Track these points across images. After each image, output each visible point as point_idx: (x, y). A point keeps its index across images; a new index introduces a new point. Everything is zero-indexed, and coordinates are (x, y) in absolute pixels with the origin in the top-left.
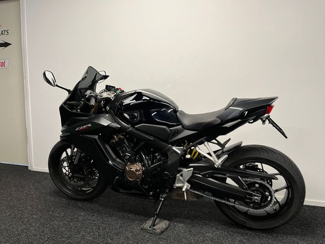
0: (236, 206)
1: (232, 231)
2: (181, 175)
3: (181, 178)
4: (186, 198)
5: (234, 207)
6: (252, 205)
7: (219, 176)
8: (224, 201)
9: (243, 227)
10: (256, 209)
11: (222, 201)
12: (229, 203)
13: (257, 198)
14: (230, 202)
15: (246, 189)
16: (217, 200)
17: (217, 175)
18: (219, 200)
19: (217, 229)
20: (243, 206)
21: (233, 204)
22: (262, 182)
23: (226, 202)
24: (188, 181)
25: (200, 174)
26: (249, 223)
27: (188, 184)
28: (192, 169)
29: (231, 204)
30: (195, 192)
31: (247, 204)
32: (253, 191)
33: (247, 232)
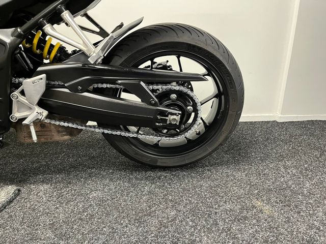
0: (140, 137)
1: (136, 178)
2: (23, 93)
3: (22, 98)
4: (35, 138)
5: (136, 139)
6: (165, 131)
7: (105, 86)
8: (118, 133)
9: (153, 167)
10: (173, 136)
11: (114, 133)
12: (127, 135)
13: (174, 118)
14: (129, 131)
15: (155, 105)
16: (106, 131)
17: (100, 86)
18: (110, 132)
19: (111, 180)
20: (152, 135)
21: (135, 135)
22: (182, 88)
23: (123, 134)
24: (41, 104)
25: (64, 87)
26: (163, 160)
27: (40, 110)
28: (44, 76)
29: (131, 135)
30: (62, 124)
31: (158, 131)
32: (168, 106)
33: (159, 174)
